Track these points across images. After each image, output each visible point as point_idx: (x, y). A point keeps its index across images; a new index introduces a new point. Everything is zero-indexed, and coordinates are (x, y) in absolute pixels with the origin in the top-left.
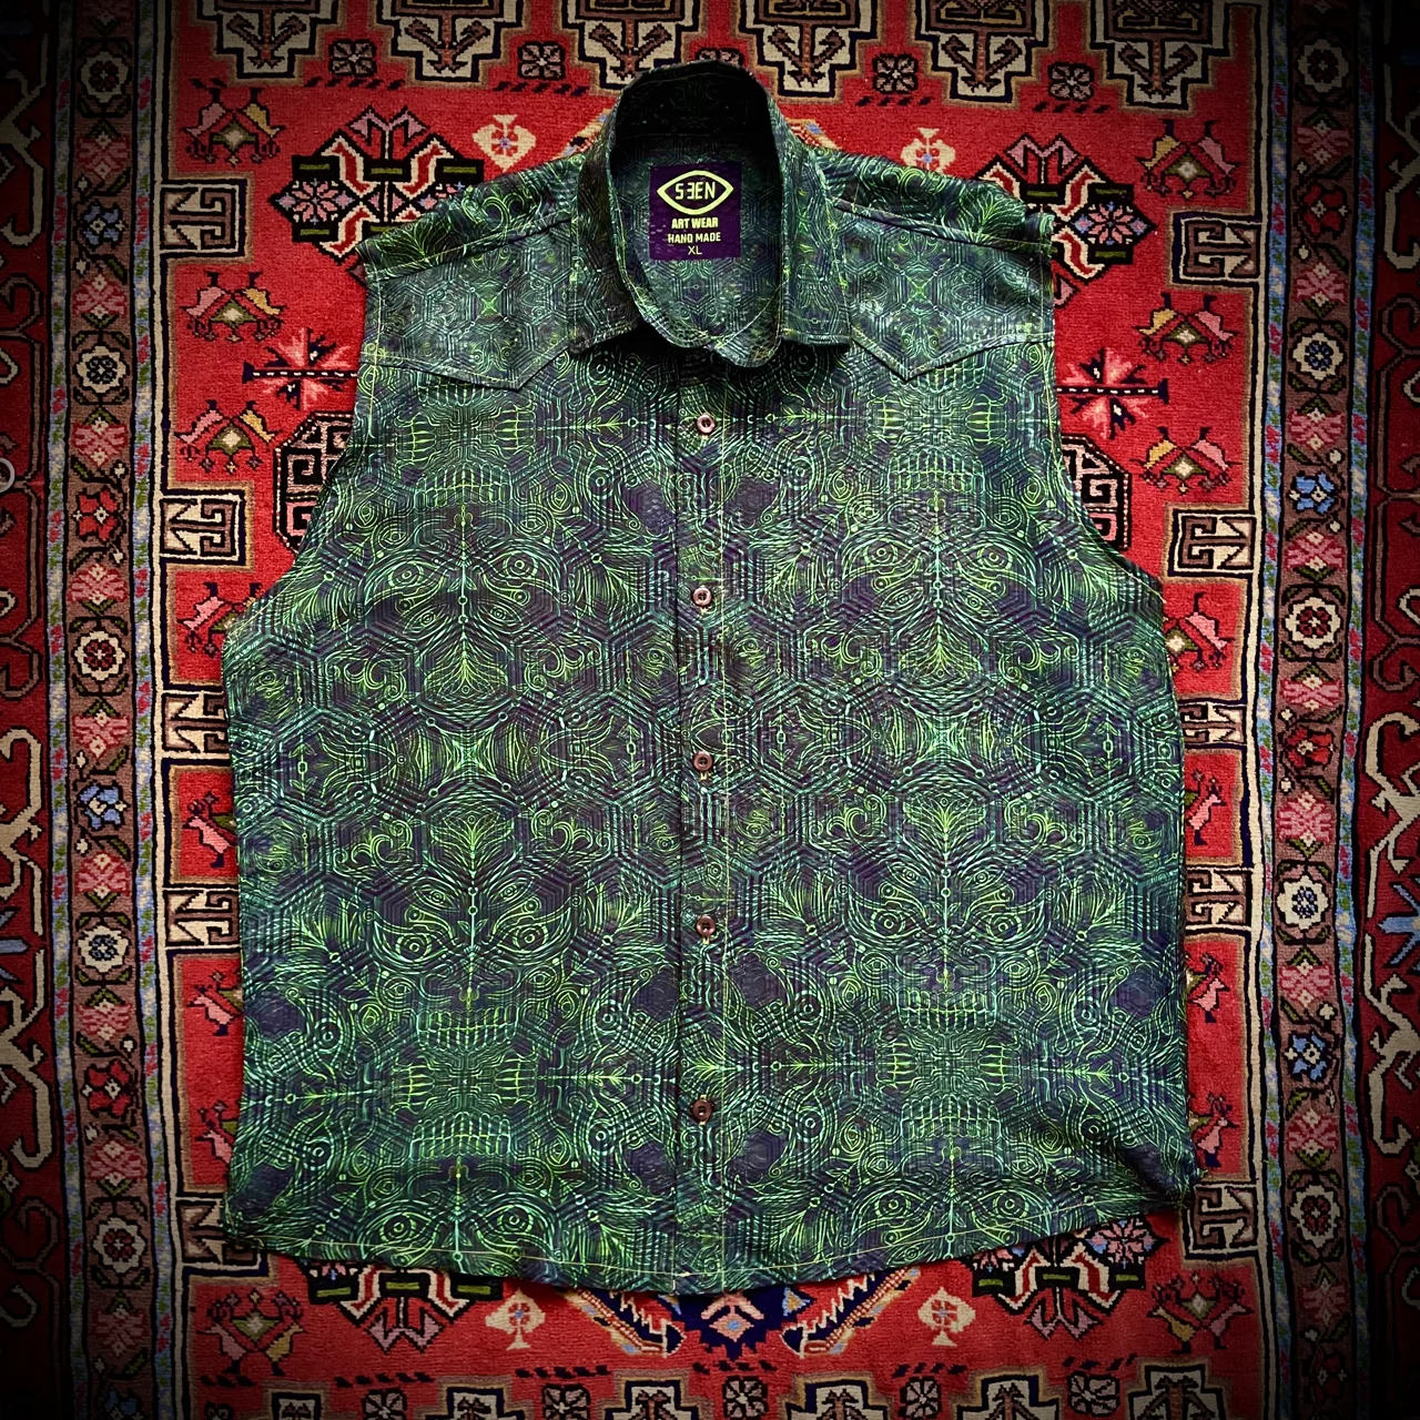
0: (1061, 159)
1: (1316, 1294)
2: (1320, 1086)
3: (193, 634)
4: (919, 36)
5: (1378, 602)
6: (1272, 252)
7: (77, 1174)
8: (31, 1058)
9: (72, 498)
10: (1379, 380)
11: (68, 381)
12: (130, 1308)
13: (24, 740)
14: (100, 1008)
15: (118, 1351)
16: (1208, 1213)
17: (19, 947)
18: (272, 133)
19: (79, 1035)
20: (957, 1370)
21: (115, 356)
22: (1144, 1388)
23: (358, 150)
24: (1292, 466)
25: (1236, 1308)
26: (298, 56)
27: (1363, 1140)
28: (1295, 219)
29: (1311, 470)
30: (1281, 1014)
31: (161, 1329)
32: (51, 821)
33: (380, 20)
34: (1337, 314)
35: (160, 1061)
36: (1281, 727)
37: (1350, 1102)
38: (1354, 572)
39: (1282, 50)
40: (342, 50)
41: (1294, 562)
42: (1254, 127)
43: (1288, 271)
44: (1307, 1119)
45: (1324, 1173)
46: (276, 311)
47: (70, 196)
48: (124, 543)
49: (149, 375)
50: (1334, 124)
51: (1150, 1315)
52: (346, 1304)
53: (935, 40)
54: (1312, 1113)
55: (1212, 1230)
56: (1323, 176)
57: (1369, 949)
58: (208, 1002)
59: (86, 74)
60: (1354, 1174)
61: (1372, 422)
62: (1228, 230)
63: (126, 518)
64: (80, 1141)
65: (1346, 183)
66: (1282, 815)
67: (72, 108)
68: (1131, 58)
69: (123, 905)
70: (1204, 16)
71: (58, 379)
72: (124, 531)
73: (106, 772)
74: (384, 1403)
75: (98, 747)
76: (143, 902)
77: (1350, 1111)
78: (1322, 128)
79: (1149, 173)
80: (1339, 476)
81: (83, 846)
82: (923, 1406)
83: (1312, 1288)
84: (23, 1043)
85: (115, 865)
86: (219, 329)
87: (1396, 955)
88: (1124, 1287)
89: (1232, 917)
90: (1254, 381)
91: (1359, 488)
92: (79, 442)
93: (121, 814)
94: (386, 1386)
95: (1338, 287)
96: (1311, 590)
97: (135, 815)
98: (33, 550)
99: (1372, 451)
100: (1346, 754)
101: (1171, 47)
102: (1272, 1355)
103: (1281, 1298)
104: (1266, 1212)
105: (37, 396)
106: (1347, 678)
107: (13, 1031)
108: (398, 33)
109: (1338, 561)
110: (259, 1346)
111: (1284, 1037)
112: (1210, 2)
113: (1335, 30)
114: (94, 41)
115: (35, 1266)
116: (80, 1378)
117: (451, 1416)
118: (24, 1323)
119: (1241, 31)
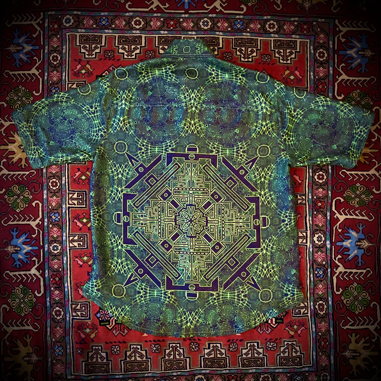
1: (321, 325)
2: (322, 279)
3: (75, 180)
4: (233, 48)
5: (335, 172)
7: (49, 298)
8: (40, 272)
12: (61, 328)
13: (38, 203)
14: (55, 261)
15: (58, 337)
16: (298, 307)
17: (36, 248)
18: (92, 70)
19: (50, 267)
20: (241, 340)
22: (283, 345)
25: (303, 328)
27: (332, 291)
28: (316, 88)
30: (314, 264)
31: (67, 331)
32: (44, 221)
33: (115, 46)
35: (67, 273)
36: (314, 200)
37: (329, 283)
39: (312, 51)
40: (107, 52)
42: (306, 68)
44: (319, 286)
45: (323, 298)
47: (48, 85)
50: (324, 68)
51: (284, 329)
52: (108, 326)
53: (236, 49)
54: (321, 285)
55: (298, 311)
56: (321, 79)
57: (333, 249)
58: (78, 260)
59: (51, 58)
60: (330, 299)
64: (50, 291)
65: (327, 81)
66: (314, 219)
67: (48, 65)
68: (279, 53)
69: (60, 239)
70: (295, 44)
73: (56, 210)
74: (115, 348)
75: (54, 204)
76: (64, 238)
77: (329, 285)
78: (321, 69)
79: (284, 78)
81: (51, 226)
82: (234, 349)
83: (320, 323)
84: (38, 269)
85: (58, 230)
87: (339, 250)
88: (279, 323)
89: (303, 242)
93: (59, 219)
94: (115, 344)
96: (320, 170)
97: (62, 219)
100: (328, 206)
101: (288, 51)
102: (311, 338)
103: (313, 326)
104: (310, 307)
106: (328, 189)
107: (36, 267)
108: (119, 49)
110: (88, 335)
111: (315, 268)
112: (297, 41)
113: (324, 47)
114: (53, 51)
115: (39, 318)
116: (49, 342)
117: (130, 351)
118: (37, 331)
119: (303, 47)
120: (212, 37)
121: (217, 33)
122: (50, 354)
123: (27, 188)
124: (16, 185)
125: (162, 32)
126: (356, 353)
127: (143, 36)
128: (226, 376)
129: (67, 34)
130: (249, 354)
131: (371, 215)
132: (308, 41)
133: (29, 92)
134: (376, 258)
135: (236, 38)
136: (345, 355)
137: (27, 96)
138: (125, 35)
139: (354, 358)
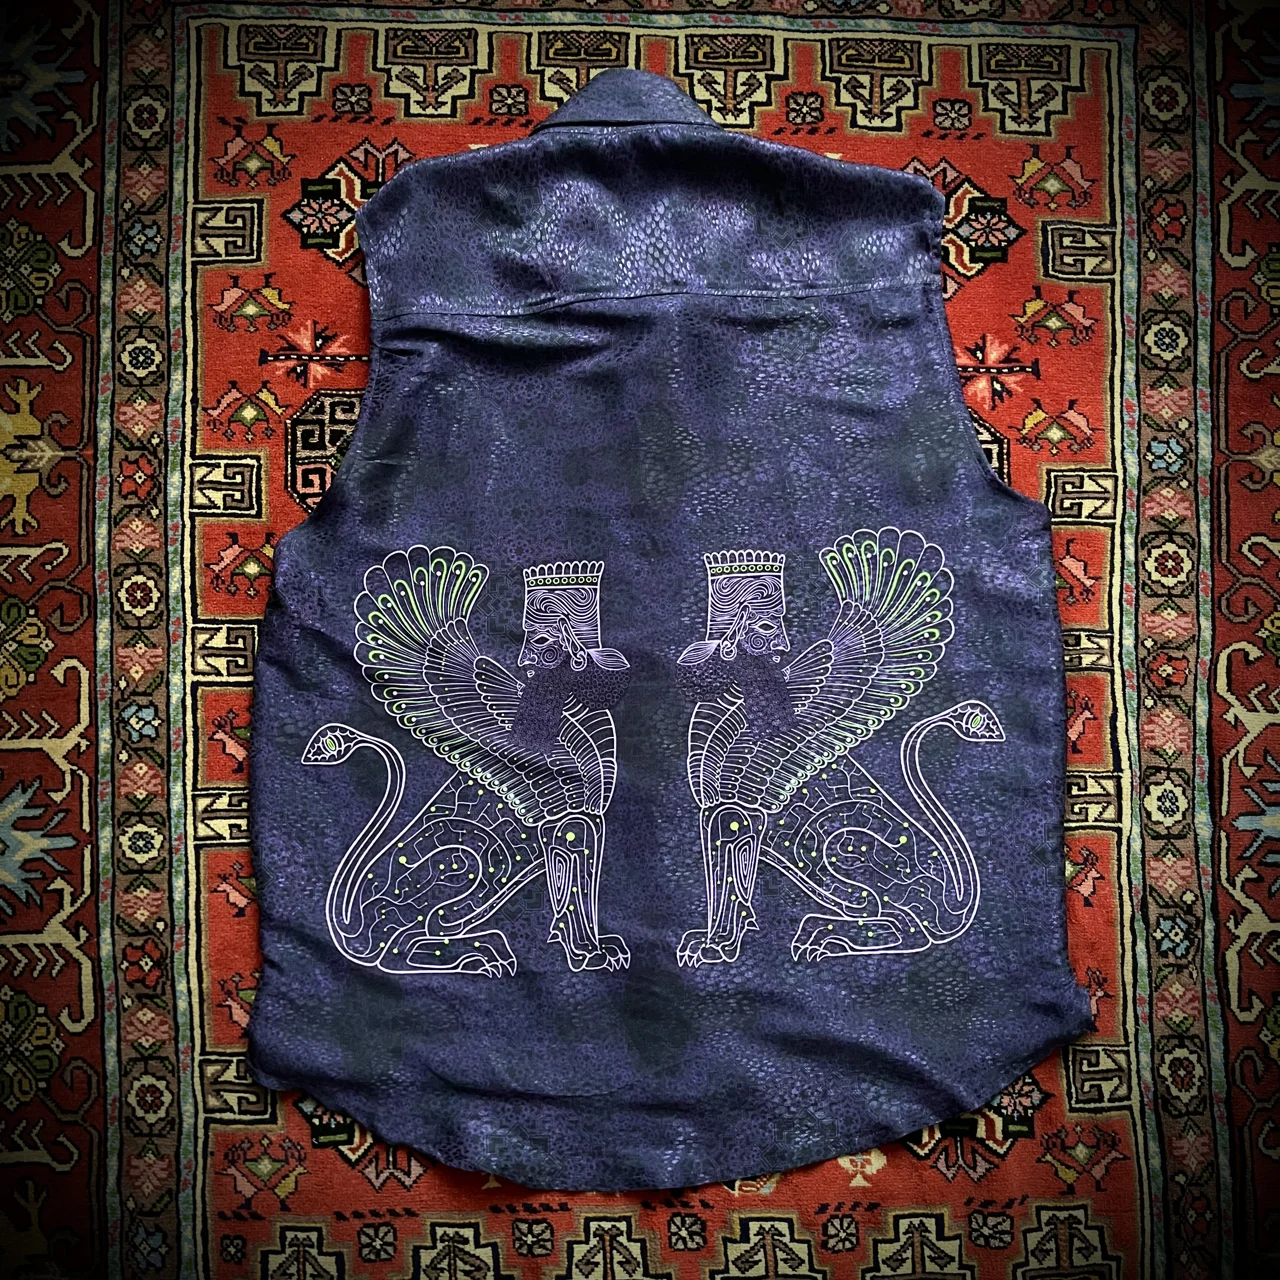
0: (945, 177)
1: (1183, 1143)
2: (1184, 961)
3: (217, 577)
4: (824, 78)
5: (1224, 547)
6: (1126, 256)
7: (114, 1037)
8: (78, 938)
9: (116, 464)
10: (1219, 359)
11: (114, 368)
12: (160, 1157)
13: (74, 668)
14: (138, 894)
15: (147, 1191)
16: (1088, 1072)
17: (69, 842)
18: (285, 160)
19: (119, 917)
20: (872, 1207)
21: (153, 347)
22: (1035, 1225)
23: (356, 174)
24: (1147, 432)
25: (1114, 1154)
26: (307, 98)
27: (1223, 1009)
28: (1145, 226)
29: (1163, 436)
30: (1150, 899)
31: (184, 1172)
32: (97, 736)
33: (375, 68)
34: (1180, 305)
35: (187, 940)
36: (1143, 653)
37: (1210, 976)
38: (1202, 521)
39: (1129, 86)
40: (343, 93)
41: (1151, 513)
42: (1108, 150)
43: (1139, 270)
44: (1173, 990)
45: (1188, 1038)
46: (286, 306)
47: (117, 216)
48: (160, 501)
49: (181, 361)
50: (1176, 146)
51: (1039, 1161)
52: (344, 1148)
53: (838, 81)
54: (1178, 985)
55: (1092, 1086)
56: (1167, 191)
57: (1224, 844)
58: (228, 888)
59: (130, 115)
60: (1215, 1039)
61: (1214, 395)
62: (1088, 236)
63: (162, 480)
64: (118, 1009)
65: (1187, 197)
66: (1146, 727)
67: (119, 143)
68: (1002, 95)
69: (158, 806)
70: (1063, 58)
71: (105, 366)
72: (159, 492)
73: (144, 694)
74: (377, 1235)
75: (136, 673)
76: (176, 804)
77: (1210, 984)
78: (1166, 150)
79: (1020, 188)
80: (1188, 440)
81: (124, 757)
82: (843, 1241)
83: (1180, 1137)
84: (72, 925)
85: (151, 773)
86: (238, 322)
87: (1247, 849)
88: (1016, 1135)
89: (1106, 816)
90: (1113, 361)
91: (1205, 452)
92: (122, 418)
93: (156, 729)
94: (378, 1220)
95: (1182, 282)
96: (1165, 537)
97: (169, 729)
98: (84, 508)
99: (1215, 419)
100: (1200, 676)
101: (1036, 85)
102: (1146, 1197)
103: (1153, 1147)
104: (1138, 1071)
105: (88, 380)
106: (1198, 612)
107: (63, 915)
108: (390, 78)
109: (1188, 513)
110: (268, 1185)
111: (1152, 919)
112: (1069, 47)
113: (1174, 69)
114: (137, 87)
115: (78, 1118)
116: (114, 1215)
117: (434, 1247)
118: (66, 1168)
119: (1095, 71)
120: (744, 36)
121: (765, 20)
123: (32, 612)
125: (556, 16)
127: (483, 31)
129: (193, 24)
130: (904, 1260)
132: (1114, 47)
133: (45, 245)
135: (838, 40)
137: (39, 261)
138: (414, 27)
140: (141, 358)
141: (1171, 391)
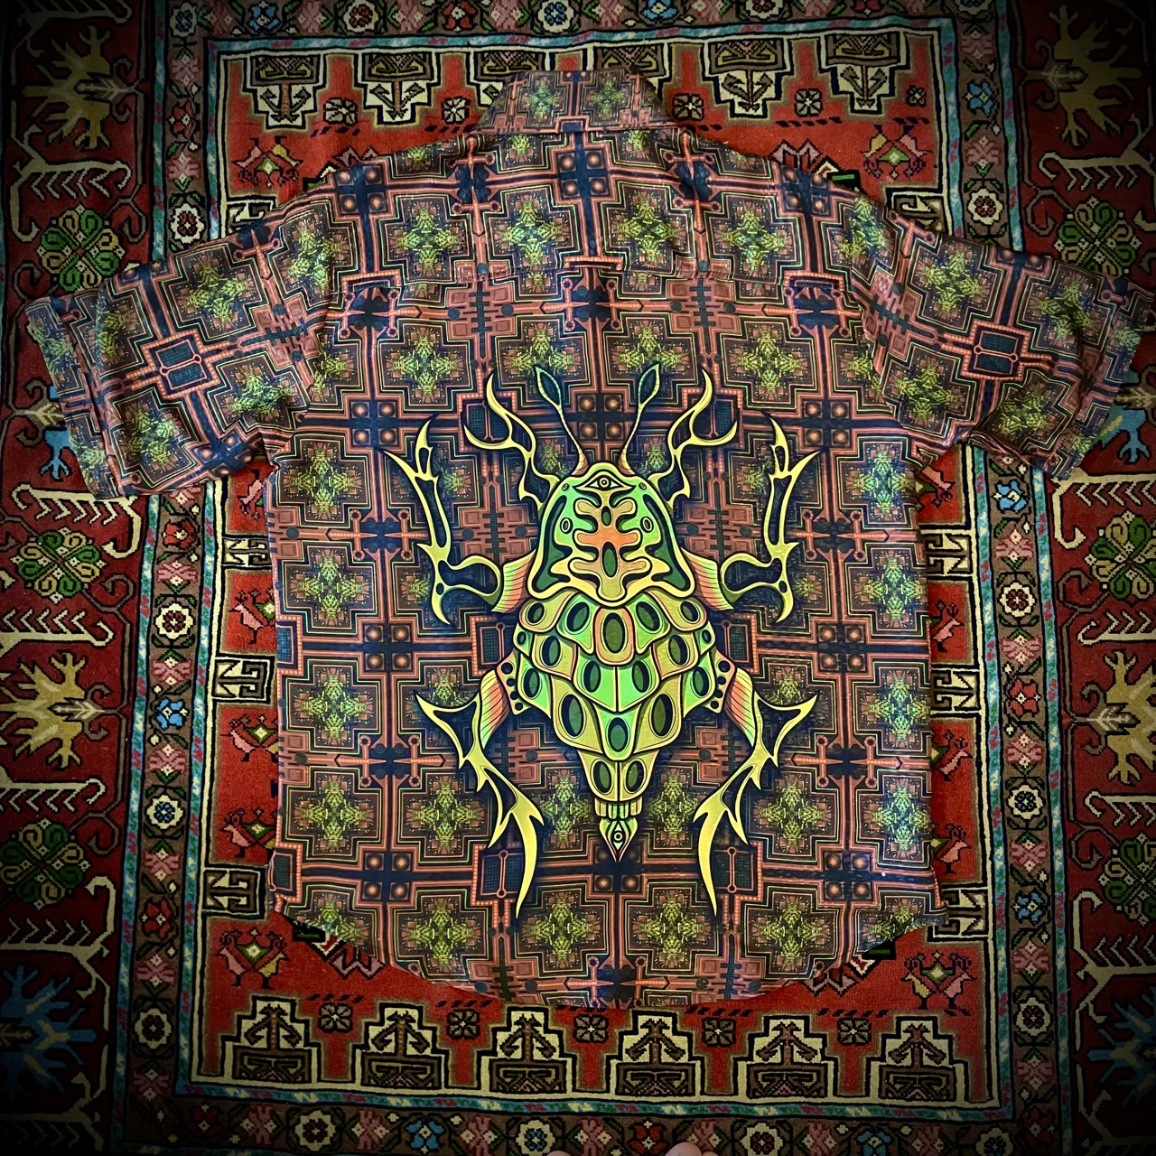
0: (344, 961)
1: (190, 173)
3: (953, 615)
4: (446, 1053)
5: (127, 636)
6: (194, 888)
9: (1042, 710)
10: (122, 795)
11: (1049, 794)
12: (977, 167)
13: (1067, 541)
15: (984, 139)
20: (431, 129)
21: (1017, 812)
22: (306, 115)
23: (849, 964)
24: (185, 733)
25: (244, 165)
28: (178, 915)
29: (171, 730)
31: (956, 153)
32: (1045, 486)
33: (835, 1060)
34: (151, 843)
38: (144, 658)
39: (183, 1040)
40: (862, 1037)
41: (186, 665)
42: (205, 981)
43: (184, 874)
45: (181, 250)
47: (1054, 928)
48: (1004, 679)
49: (992, 799)
50: (147, 984)
51: (301, 162)
52: (834, 170)
53: (434, 1050)
55: (257, 215)
56: (157, 944)
59: (1047, 1019)
60: (160, 250)
61: (128, 764)
62: (226, 905)
65: (141, 939)
66: (198, 490)
67: (1055, 994)
68: (293, 1038)
71: (1056, 795)
72: (1005, 686)
73: (1009, 520)
74: (809, 108)
75: (1016, 537)
78: (156, 981)
79: (281, 950)
80: (152, 726)
81: (1022, 469)
83: (192, 177)
86: (945, 833)
88: (317, 179)
90: (210, 794)
91: (139, 717)
92: (1039, 750)
93: (998, 491)
94: (808, 119)
95: (148, 864)
96: (175, 644)
97: (988, 491)
98: (1067, 673)
99: (129, 744)
100: (155, 530)
101: (262, 1044)
103: (212, 170)
104: (220, 225)
105: (1070, 783)
106: (152, 584)
108: (822, 1051)
109: (156, 665)
110: (892, 143)
112: (234, 1077)
113: (144, 1056)
114: (1042, 1044)
115: (1041, 193)
116: (1009, 122)
117: (764, 100)
118: (1048, 155)
119: (212, 1054)
120: (515, 1092)
121: (497, 1106)
122: (1006, 90)
123: (1105, 586)
124: (1140, 596)
125: (680, 1111)
126: (86, 92)
127: (742, 1097)
128: (478, 29)
129: (995, 1103)
130: (408, 91)
131: (20, 505)
132: (195, 1077)
133: (1115, 901)
134: (12, 371)
135: (433, 1088)
136: (121, 87)
137: (1119, 888)
138: (802, 1099)
139: (95, 78)
140: (1026, 802)
141: (164, 769)
